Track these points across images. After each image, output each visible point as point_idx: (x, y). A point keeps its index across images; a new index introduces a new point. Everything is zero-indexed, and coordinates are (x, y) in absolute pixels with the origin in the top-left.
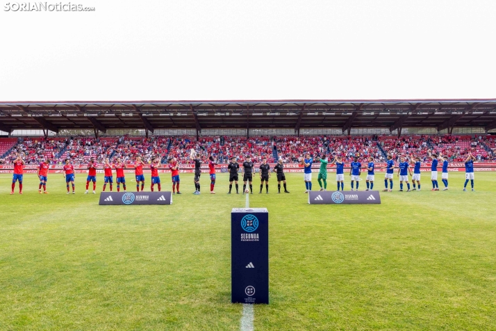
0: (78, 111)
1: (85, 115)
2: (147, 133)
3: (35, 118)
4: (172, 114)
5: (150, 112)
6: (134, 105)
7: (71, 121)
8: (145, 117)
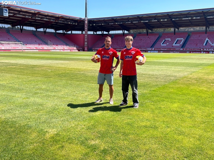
0: (139, 19)
1: (142, 22)
2: (175, 30)
3: (119, 24)
4: (190, 18)
5: (177, 18)
6: (168, 14)
7: (135, 25)
8: (174, 20)
